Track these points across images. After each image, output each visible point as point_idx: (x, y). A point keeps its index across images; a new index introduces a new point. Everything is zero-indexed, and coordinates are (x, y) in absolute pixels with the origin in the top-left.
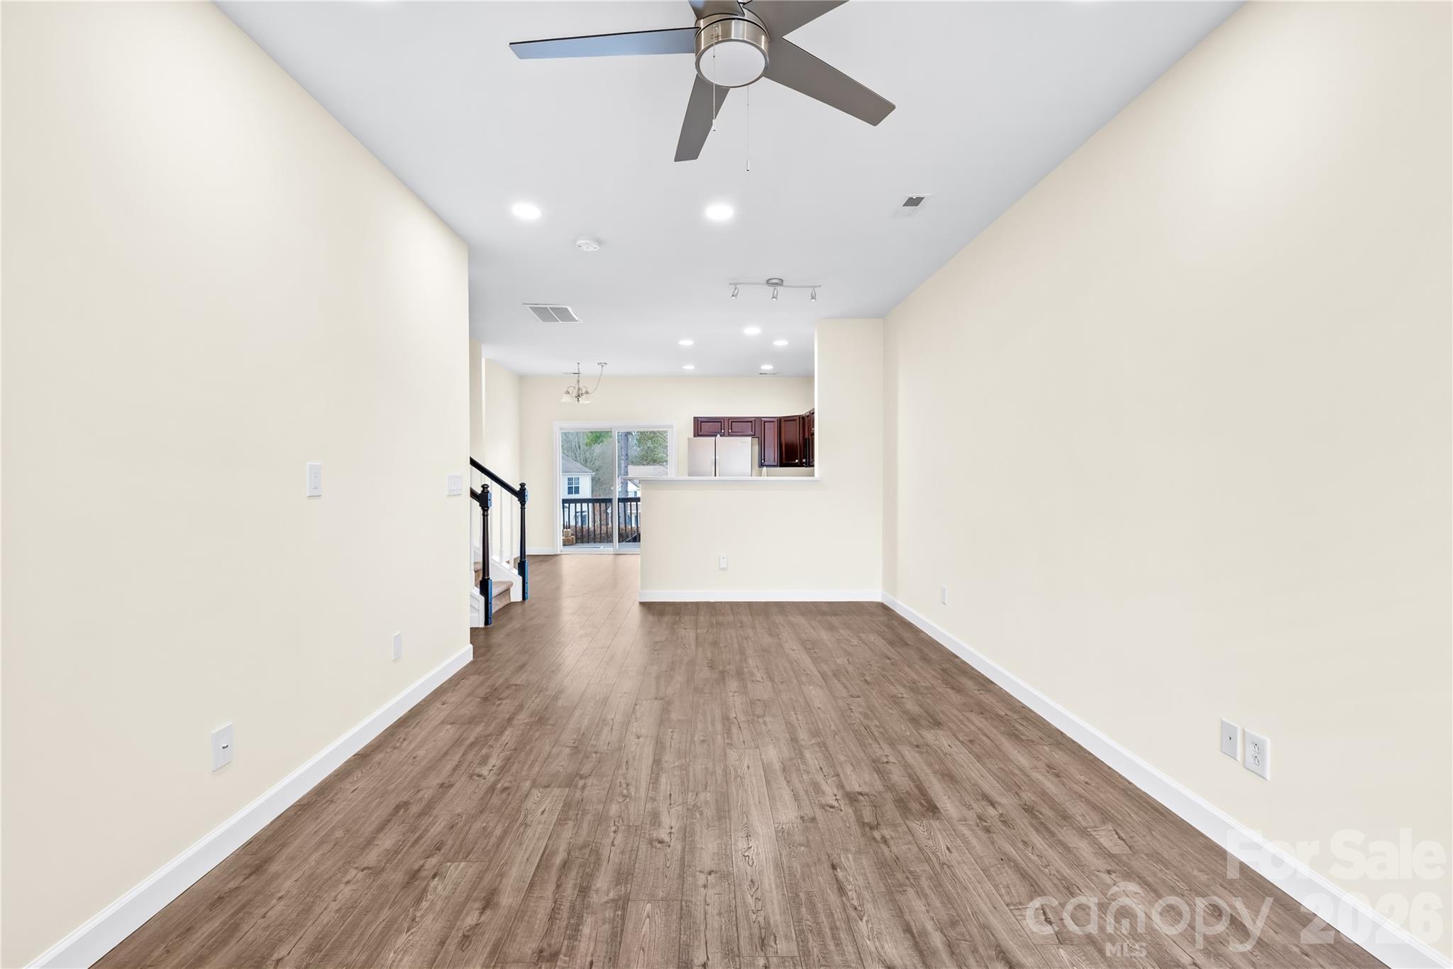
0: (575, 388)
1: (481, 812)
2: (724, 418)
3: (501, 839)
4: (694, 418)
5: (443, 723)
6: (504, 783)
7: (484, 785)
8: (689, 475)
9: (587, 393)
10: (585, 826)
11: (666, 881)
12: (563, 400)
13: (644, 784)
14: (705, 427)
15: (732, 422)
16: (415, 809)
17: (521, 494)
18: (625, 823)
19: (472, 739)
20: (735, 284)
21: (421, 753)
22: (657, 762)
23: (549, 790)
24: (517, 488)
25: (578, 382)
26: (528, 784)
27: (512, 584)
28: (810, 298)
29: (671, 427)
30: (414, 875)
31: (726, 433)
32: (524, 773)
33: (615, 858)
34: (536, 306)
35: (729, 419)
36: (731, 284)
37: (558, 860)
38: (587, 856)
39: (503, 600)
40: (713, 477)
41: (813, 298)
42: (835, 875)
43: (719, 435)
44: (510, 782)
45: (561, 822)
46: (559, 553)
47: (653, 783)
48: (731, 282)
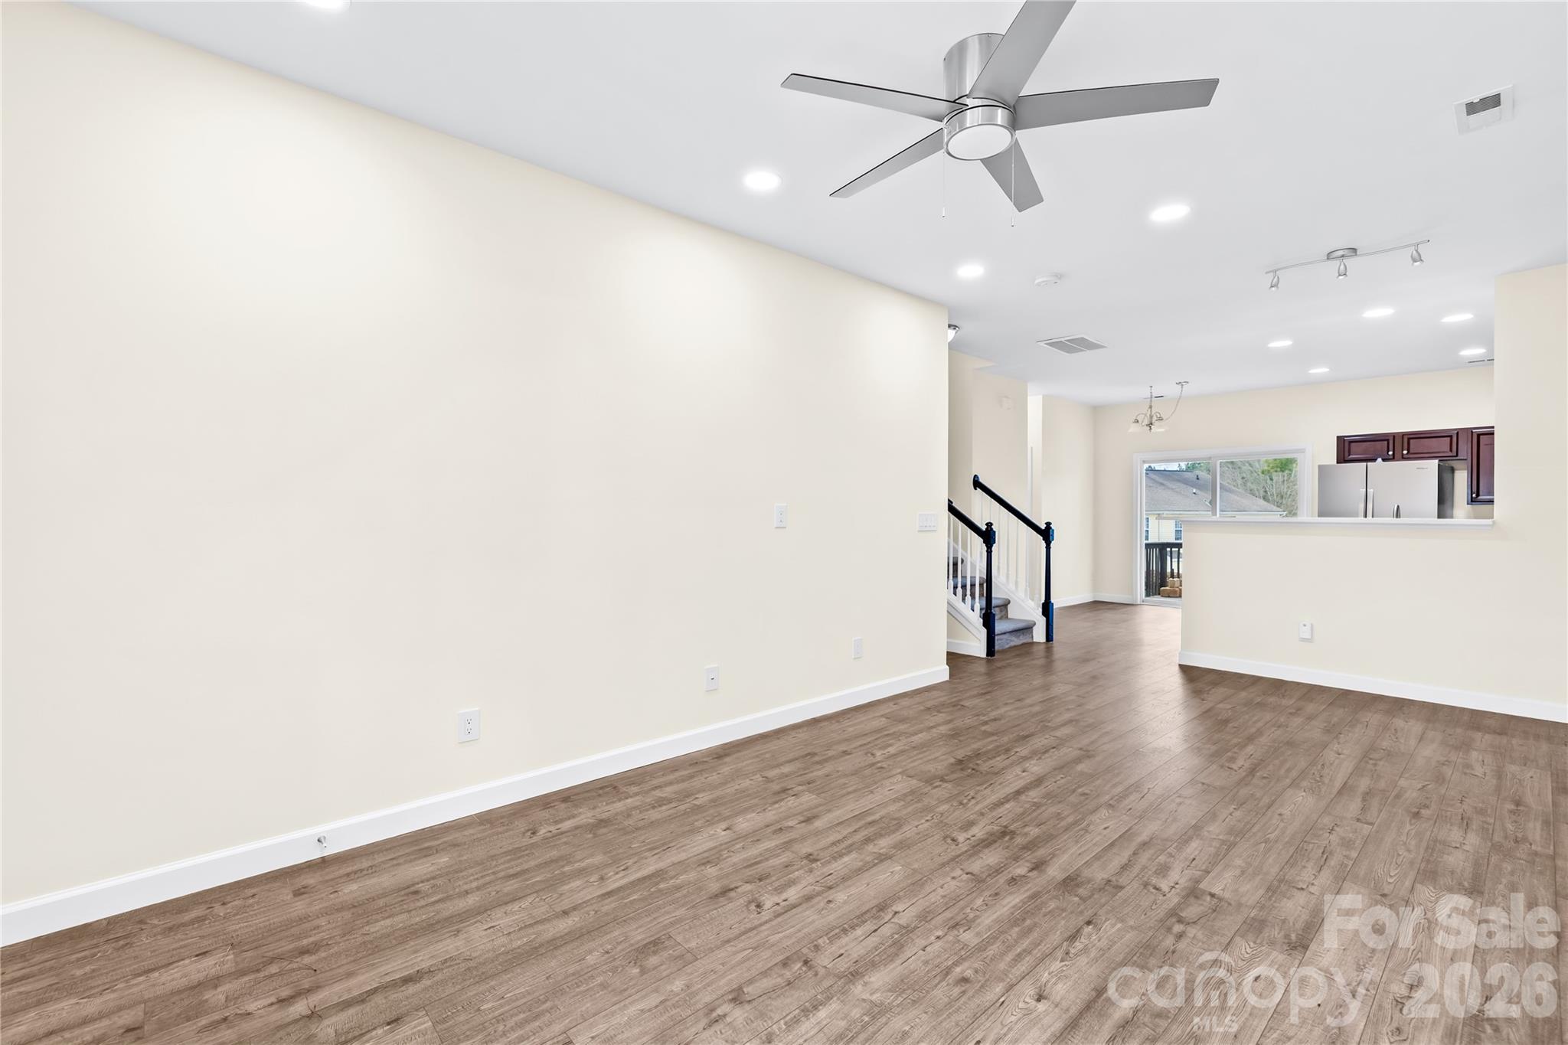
0: (1146, 415)
1: (852, 775)
2: (1394, 436)
3: (849, 793)
4: (1338, 437)
5: (882, 716)
6: (884, 765)
7: (871, 759)
8: (1320, 515)
9: (1161, 419)
10: (910, 809)
11: (929, 861)
12: (1131, 430)
13: (988, 801)
14: (1357, 451)
15: (1409, 439)
16: (817, 758)
17: (1046, 534)
18: (942, 819)
19: (891, 731)
20: (1275, 271)
21: (851, 729)
22: (1018, 793)
23: (910, 779)
24: (1043, 527)
25: (1151, 407)
26: (900, 770)
27: (1035, 624)
28: (1412, 262)
29: (1302, 451)
30: (785, 790)
31: (1398, 455)
32: (904, 763)
33: (908, 834)
34: (1053, 341)
35: (1403, 435)
36: (1267, 273)
37: (870, 819)
38: (891, 825)
39: (1021, 638)
40: (1361, 519)
41: (1415, 261)
42: (1081, 927)
43: (1380, 460)
44: (889, 765)
45: (895, 800)
46: (1139, 603)
47: (996, 805)
48: (1268, 270)
